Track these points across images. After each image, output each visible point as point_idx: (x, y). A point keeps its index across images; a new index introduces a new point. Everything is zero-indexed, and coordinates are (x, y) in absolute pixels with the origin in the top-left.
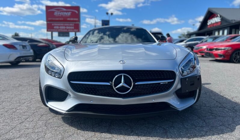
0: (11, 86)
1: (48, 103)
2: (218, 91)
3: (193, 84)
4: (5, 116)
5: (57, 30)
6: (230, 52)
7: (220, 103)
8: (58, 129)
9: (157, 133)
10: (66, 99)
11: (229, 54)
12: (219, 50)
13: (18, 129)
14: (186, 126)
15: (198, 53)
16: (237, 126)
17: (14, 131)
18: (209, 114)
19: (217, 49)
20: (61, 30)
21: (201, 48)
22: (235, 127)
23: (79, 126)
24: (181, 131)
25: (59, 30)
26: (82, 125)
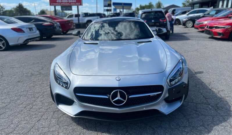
0: (24, 75)
1: (59, 106)
2: (208, 82)
3: (179, 92)
4: (24, 112)
5: (59, 4)
6: (230, 30)
7: (206, 99)
8: (68, 128)
9: (147, 133)
10: (73, 104)
11: (228, 32)
12: (219, 28)
13: (36, 128)
14: (171, 126)
15: (199, 28)
16: (214, 126)
17: (34, 130)
18: (194, 112)
19: (216, 27)
20: (64, 4)
21: (202, 23)
22: (213, 127)
23: (84, 125)
24: (166, 131)
25: (61, 4)
26: (87, 123)
